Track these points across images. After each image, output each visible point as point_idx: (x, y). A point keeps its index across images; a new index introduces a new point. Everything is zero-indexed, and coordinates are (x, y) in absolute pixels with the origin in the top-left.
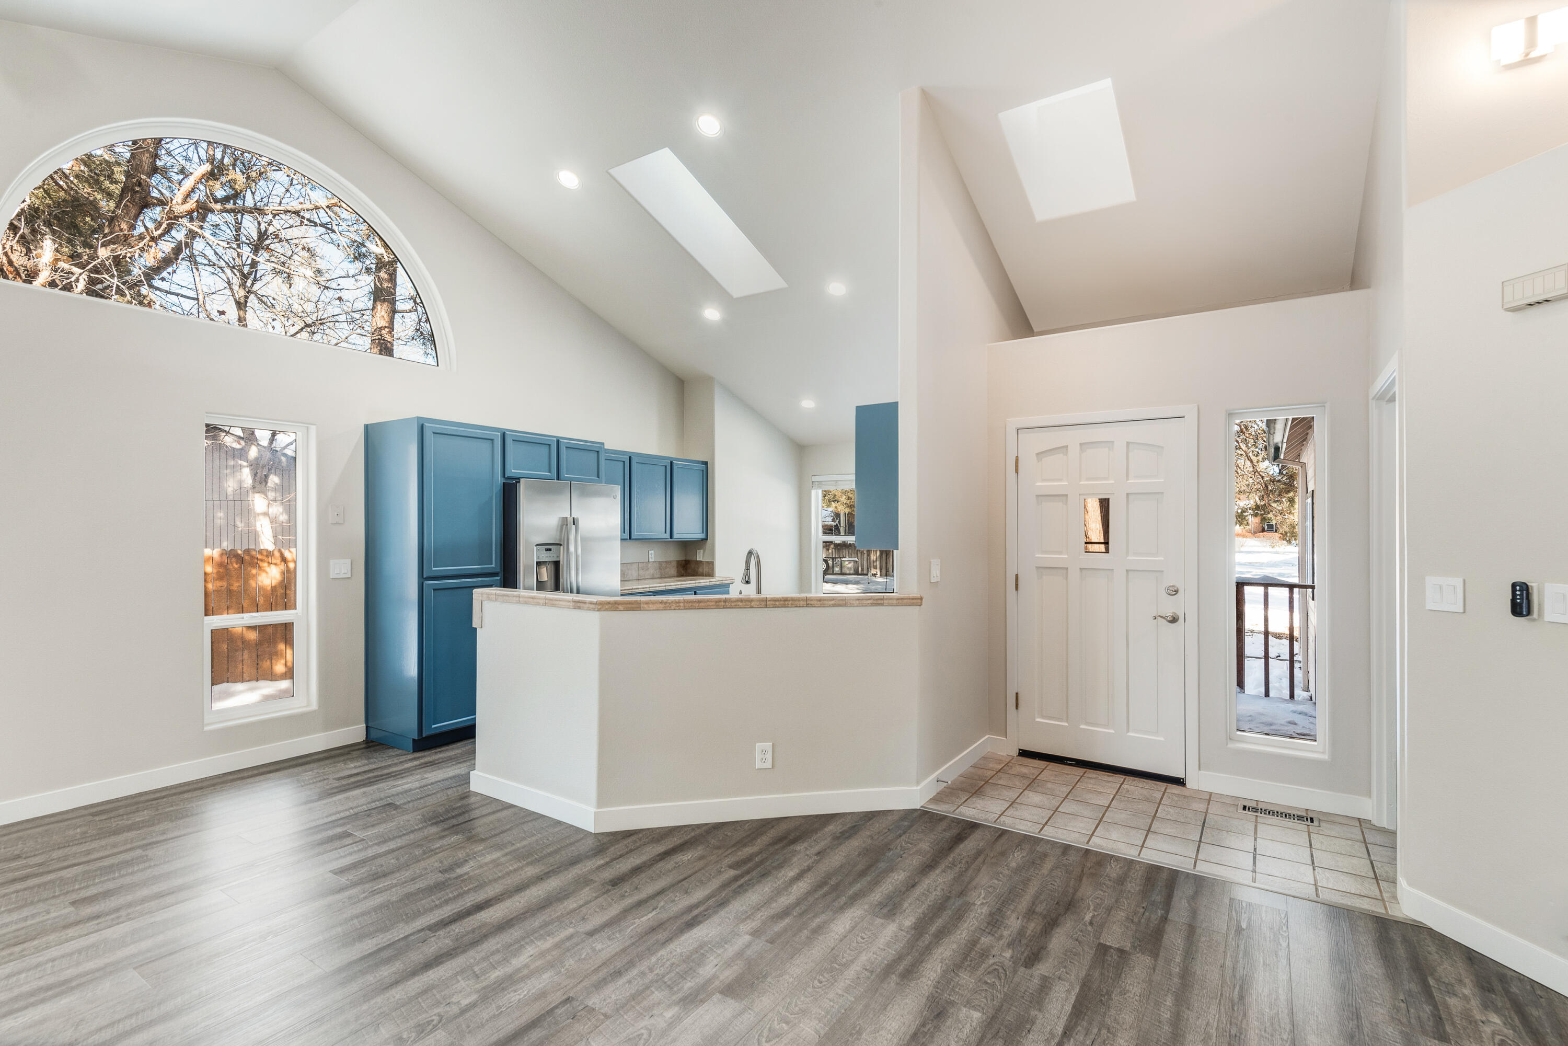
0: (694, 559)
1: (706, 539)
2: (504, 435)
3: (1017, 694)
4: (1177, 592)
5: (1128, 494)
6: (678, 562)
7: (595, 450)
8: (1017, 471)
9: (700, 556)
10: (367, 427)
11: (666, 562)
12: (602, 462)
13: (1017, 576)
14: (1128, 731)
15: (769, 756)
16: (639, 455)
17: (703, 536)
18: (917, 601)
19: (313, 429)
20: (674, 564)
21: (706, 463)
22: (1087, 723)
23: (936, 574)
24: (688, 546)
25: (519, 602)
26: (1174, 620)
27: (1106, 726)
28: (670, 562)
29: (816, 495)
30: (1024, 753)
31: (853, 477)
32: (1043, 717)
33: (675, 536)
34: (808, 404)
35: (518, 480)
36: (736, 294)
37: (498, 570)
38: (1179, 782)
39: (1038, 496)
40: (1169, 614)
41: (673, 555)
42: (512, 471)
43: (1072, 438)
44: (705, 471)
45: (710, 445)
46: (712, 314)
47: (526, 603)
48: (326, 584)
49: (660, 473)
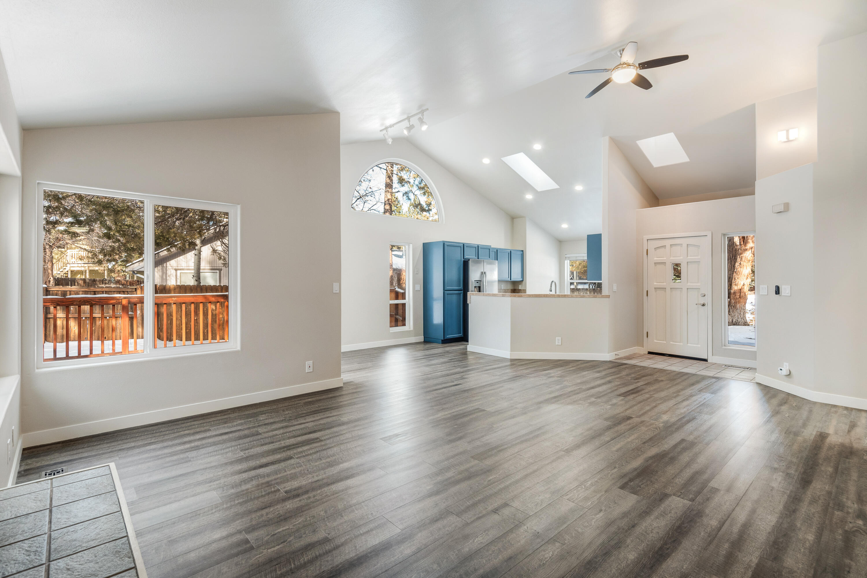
0: (517, 288)
1: (523, 281)
2: (464, 245)
3: (647, 332)
4: (705, 295)
5: (687, 262)
6: (511, 289)
7: (488, 249)
8: (647, 254)
9: (520, 287)
10: (424, 244)
11: (507, 289)
12: (491, 252)
13: (647, 291)
14: (688, 344)
15: (560, 342)
16: (500, 249)
17: (521, 279)
18: (608, 297)
19: (411, 246)
20: (510, 290)
21: (523, 251)
22: (673, 342)
23: (615, 288)
24: (515, 283)
25: (484, 295)
26: (703, 305)
27: (680, 342)
28: (509, 289)
29: (567, 263)
30: (650, 353)
31: (586, 255)
32: (657, 340)
33: (512, 279)
34: (565, 226)
35: (469, 260)
36: (539, 190)
37: (462, 289)
38: (705, 360)
39: (655, 263)
40: (702, 303)
41: (510, 287)
42: (466, 257)
43: (668, 243)
44: (522, 254)
45: (524, 243)
46: (529, 197)
47: (486, 296)
48: (415, 291)
49: (507, 256)
